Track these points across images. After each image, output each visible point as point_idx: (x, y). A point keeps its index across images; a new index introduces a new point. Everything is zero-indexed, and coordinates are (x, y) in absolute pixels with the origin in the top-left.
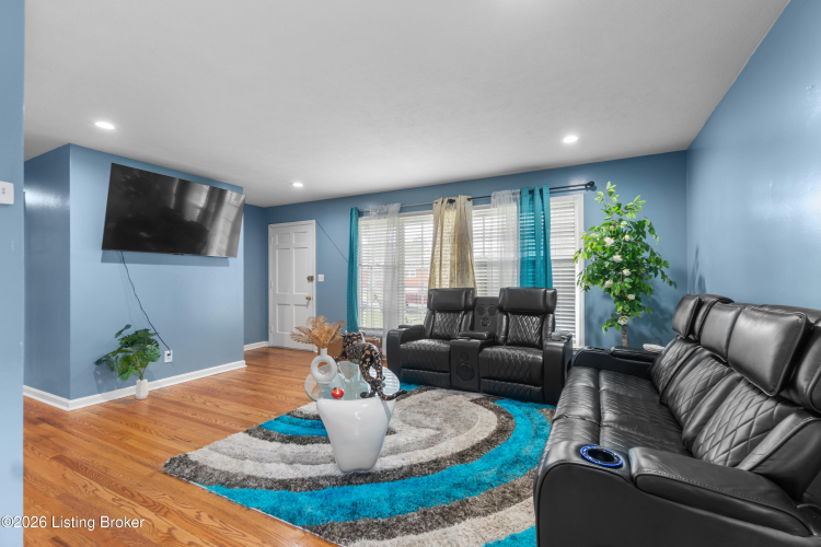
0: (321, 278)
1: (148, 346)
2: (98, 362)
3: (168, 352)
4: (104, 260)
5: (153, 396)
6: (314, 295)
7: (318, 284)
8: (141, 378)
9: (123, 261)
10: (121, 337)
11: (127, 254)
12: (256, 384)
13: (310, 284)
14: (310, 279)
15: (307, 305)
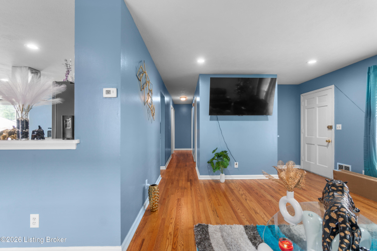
0: (339, 127)
1: (224, 159)
2: (208, 162)
3: (235, 163)
4: (211, 120)
5: (227, 182)
6: (333, 139)
7: (337, 131)
8: (222, 173)
9: (217, 120)
10: (215, 153)
11: (219, 117)
12: (276, 192)
13: (330, 131)
14: (330, 128)
15: (327, 146)
